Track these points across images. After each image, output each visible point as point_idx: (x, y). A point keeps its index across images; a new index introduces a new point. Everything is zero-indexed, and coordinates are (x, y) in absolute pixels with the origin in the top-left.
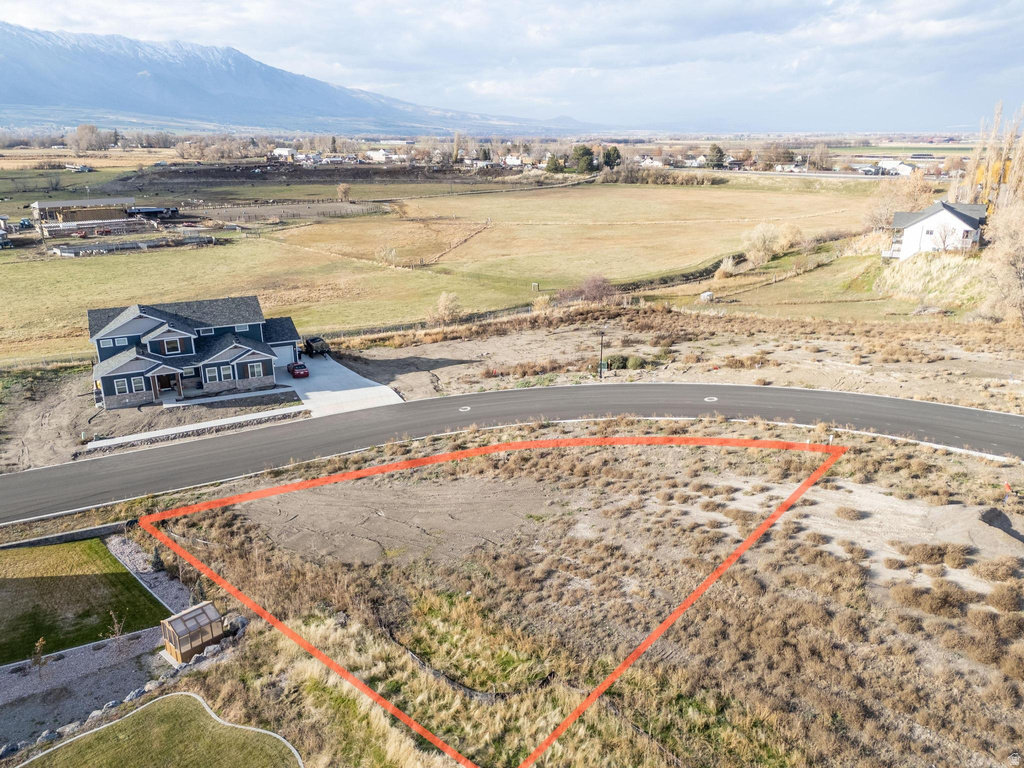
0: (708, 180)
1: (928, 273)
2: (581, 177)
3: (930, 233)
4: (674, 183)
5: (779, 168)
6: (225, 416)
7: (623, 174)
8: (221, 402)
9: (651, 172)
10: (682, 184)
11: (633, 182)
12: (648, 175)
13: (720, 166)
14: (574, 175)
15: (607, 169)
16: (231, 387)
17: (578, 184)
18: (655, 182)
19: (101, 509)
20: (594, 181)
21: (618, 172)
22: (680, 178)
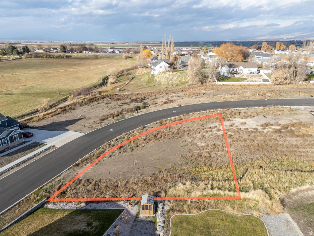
0: (65, 56)
1: (166, 77)
2: (15, 56)
3: (161, 67)
4: (53, 58)
5: (84, 52)
6: (19, 157)
7: (33, 55)
8: (11, 153)
9: (44, 54)
10: (56, 58)
11: (38, 58)
12: (43, 55)
13: (65, 52)
14: (12, 56)
15: (26, 53)
16: (7, 147)
17: (16, 59)
18: (46, 57)
19: (25, 200)
20: (21, 58)
21: (31, 54)
22: (55, 56)
